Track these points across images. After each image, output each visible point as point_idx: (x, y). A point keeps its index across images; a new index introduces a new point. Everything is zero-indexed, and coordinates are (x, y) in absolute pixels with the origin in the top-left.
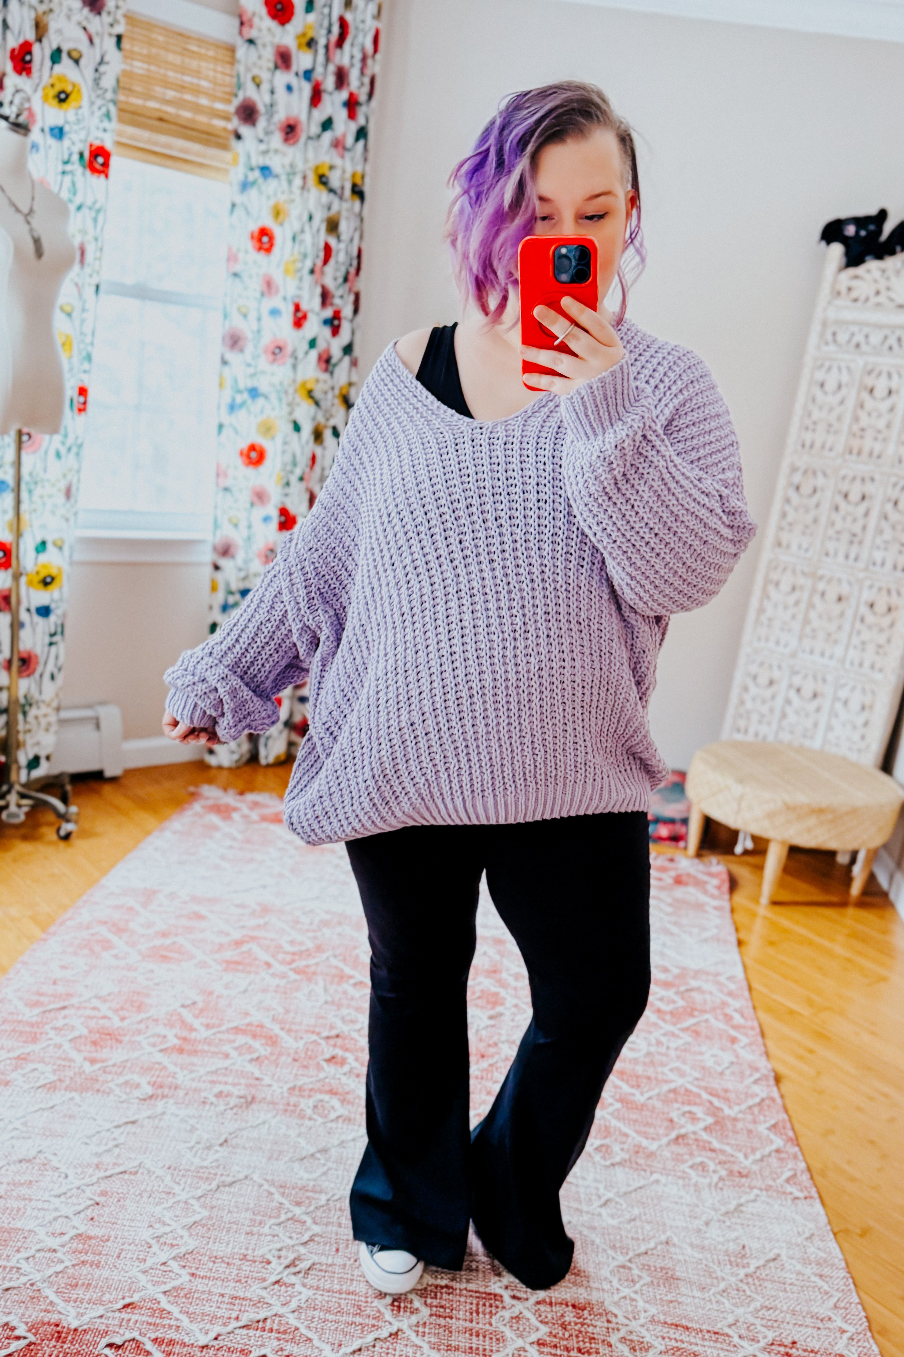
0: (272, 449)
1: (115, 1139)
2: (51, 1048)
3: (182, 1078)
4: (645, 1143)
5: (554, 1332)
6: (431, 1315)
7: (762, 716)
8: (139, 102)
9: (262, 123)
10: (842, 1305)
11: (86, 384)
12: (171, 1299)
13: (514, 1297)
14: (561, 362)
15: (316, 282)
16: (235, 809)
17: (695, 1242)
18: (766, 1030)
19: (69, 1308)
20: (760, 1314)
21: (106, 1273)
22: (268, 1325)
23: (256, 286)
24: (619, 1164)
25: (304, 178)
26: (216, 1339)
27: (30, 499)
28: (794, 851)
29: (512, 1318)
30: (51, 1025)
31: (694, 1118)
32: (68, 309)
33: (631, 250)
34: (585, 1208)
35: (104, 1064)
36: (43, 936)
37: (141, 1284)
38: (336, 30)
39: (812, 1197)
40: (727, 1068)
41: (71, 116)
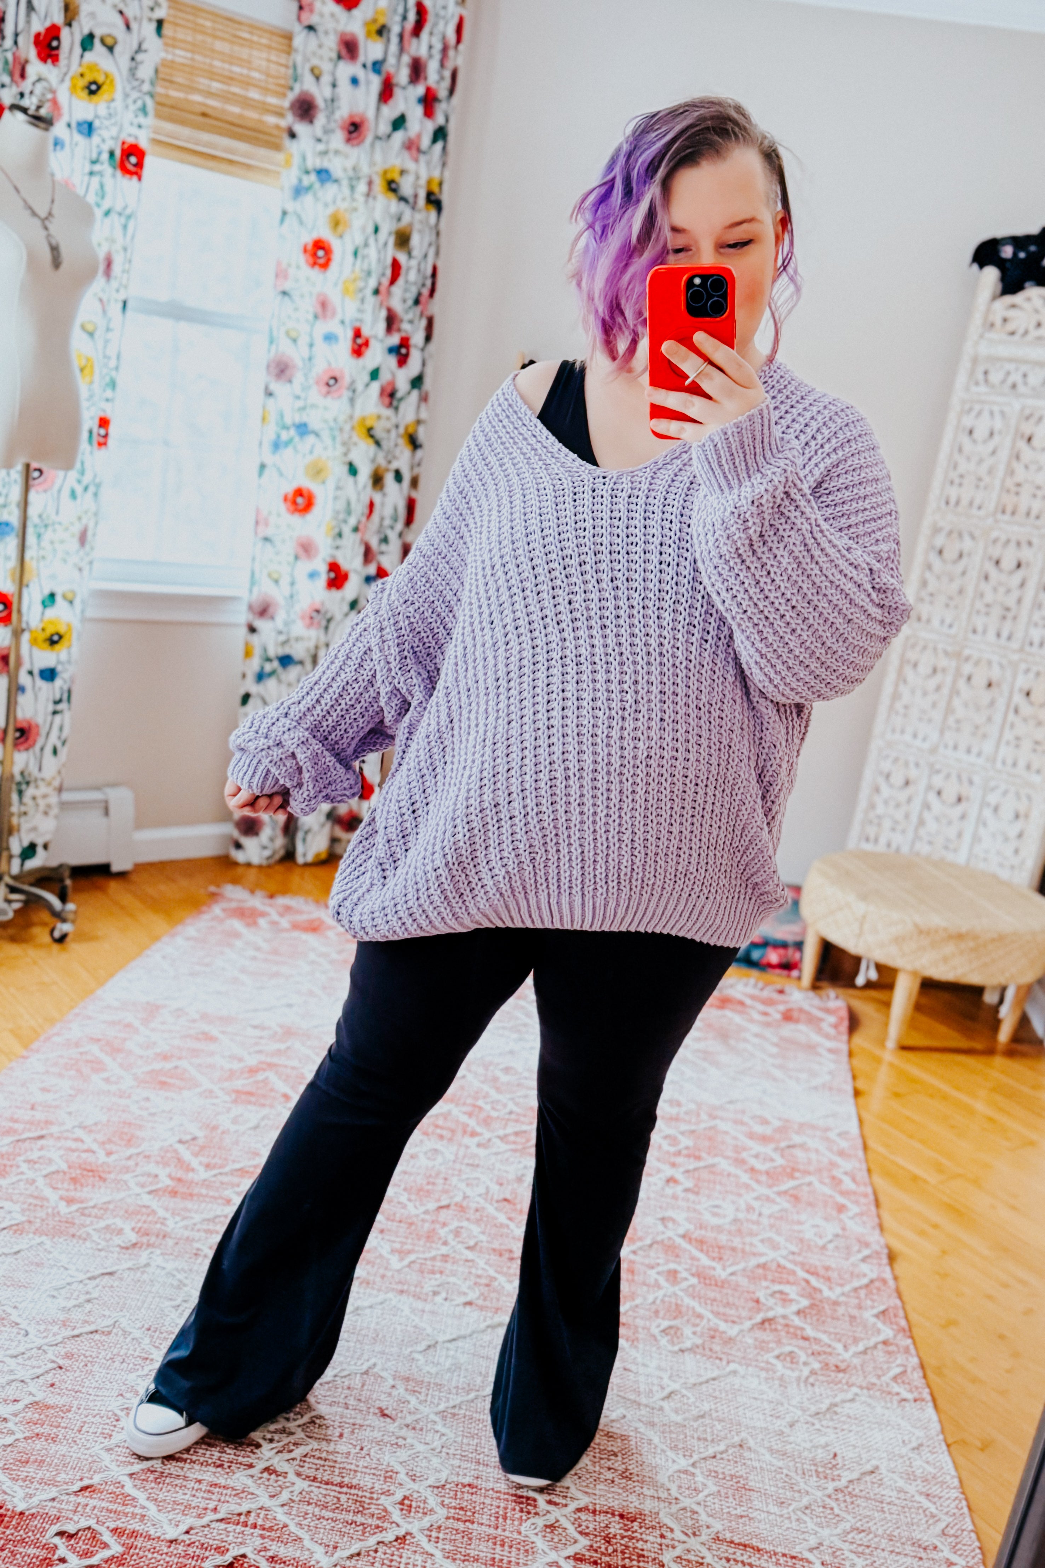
0: (323, 495)
1: (87, 1293)
2: (21, 1183)
3: (173, 1225)
4: (723, 1326)
5: (595, 1545)
6: (448, 1518)
7: (896, 822)
8: (181, 95)
9: (320, 119)
10: (952, 1532)
11: (109, 415)
12: (138, 1482)
13: (550, 1502)
14: (692, 405)
15: (381, 304)
16: (263, 914)
17: (775, 1447)
18: (882, 1199)
19: (16, 1488)
20: (850, 1536)
21: (63, 1449)
22: (251, 1520)
23: (309, 306)
24: (690, 1350)
25: (370, 183)
26: (187, 1532)
27: (39, 544)
28: (928, 986)
29: (546, 1526)
30: (22, 1158)
31: (785, 1300)
32: (90, 327)
33: (784, 278)
34: (644, 1401)
35: (84, 1205)
36: (25, 1053)
37: (103, 1464)
38: (412, 16)
39: (923, 1400)
40: (831, 1241)
41: (102, 109)
